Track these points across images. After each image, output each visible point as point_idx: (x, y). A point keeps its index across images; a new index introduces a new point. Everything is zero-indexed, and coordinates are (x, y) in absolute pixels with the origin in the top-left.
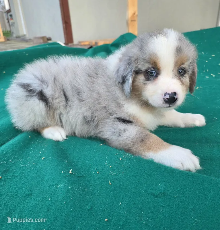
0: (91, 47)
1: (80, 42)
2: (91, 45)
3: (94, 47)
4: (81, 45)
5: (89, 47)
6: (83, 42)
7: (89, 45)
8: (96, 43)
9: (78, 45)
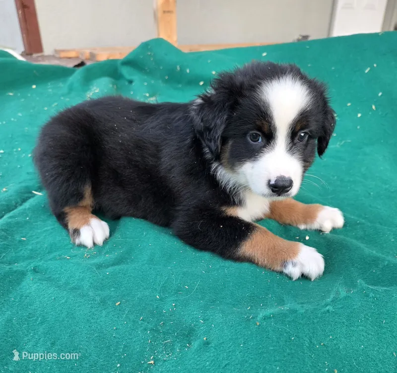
0: (82, 64)
1: (56, 51)
2: (83, 58)
3: (89, 63)
4: (60, 58)
5: (77, 63)
6: (63, 51)
7: (77, 58)
8: (92, 56)
9: (53, 57)
